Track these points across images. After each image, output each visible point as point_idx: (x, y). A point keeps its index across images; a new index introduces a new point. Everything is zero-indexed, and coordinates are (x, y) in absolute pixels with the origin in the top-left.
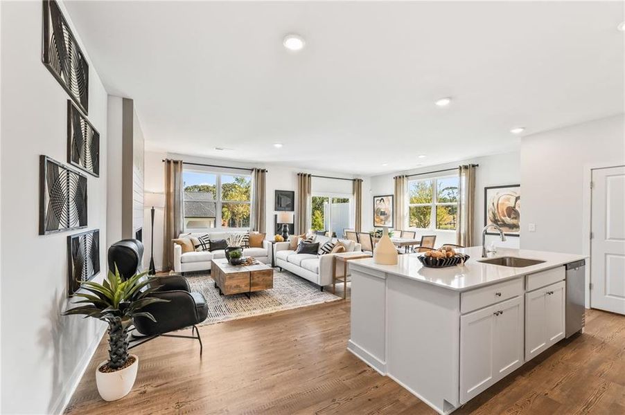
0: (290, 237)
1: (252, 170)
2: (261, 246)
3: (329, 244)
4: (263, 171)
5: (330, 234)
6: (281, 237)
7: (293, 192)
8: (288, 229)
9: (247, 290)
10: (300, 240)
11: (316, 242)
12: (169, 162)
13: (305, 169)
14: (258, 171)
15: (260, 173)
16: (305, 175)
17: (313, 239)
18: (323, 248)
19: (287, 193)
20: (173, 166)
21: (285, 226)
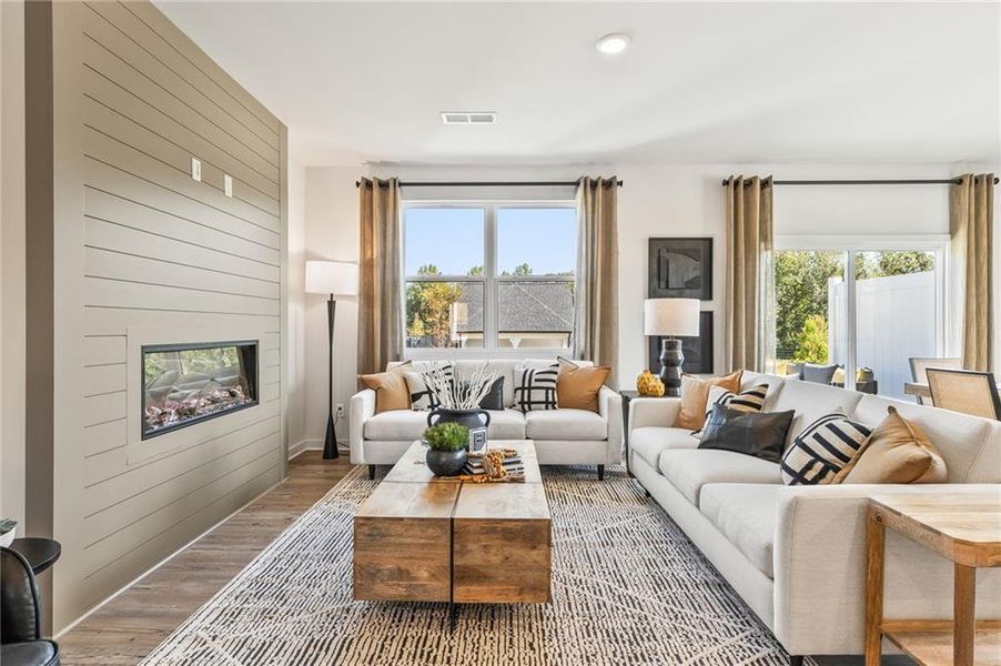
0: (689, 383)
1: (577, 184)
2: (593, 404)
3: (838, 423)
4: (609, 185)
5: (848, 377)
6: (656, 382)
7: (710, 240)
8: (681, 357)
9: (438, 591)
10: (716, 394)
11: (782, 407)
12: (369, 185)
13: (750, 162)
14: (594, 185)
15: (601, 190)
16: (749, 183)
17: (769, 393)
18: (809, 441)
19: (689, 245)
20: (379, 193)
21: (671, 346)
